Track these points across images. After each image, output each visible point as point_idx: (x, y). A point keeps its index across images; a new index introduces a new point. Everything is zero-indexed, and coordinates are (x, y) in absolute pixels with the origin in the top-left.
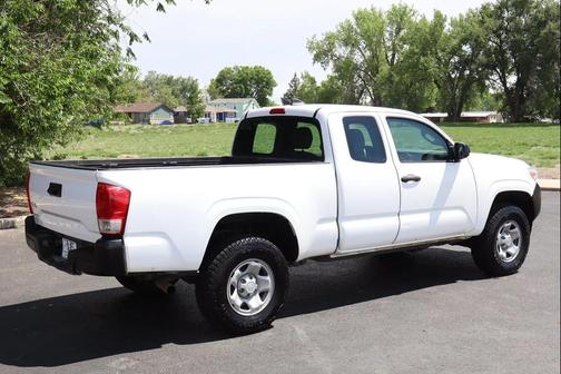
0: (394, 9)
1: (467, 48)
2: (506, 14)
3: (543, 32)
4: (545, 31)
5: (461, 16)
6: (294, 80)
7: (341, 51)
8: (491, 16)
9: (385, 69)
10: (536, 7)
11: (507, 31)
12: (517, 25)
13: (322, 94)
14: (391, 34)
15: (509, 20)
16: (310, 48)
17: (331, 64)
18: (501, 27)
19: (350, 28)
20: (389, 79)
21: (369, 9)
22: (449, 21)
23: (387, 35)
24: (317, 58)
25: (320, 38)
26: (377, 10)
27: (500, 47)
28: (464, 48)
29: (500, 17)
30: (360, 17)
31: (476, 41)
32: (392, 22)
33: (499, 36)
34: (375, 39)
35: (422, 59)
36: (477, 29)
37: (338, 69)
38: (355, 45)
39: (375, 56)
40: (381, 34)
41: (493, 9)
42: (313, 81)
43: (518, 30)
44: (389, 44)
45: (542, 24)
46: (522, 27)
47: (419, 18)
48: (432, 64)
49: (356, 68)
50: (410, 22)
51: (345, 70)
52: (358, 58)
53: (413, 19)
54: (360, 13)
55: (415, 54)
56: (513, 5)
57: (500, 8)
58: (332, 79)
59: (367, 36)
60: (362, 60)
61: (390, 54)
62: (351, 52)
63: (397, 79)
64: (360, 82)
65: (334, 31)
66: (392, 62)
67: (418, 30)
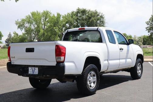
0: (44, 12)
1: (68, 25)
2: (79, 15)
3: (90, 20)
4: (91, 20)
5: (65, 15)
6: (10, 35)
7: (27, 25)
8: (74, 15)
9: (42, 31)
10: (88, 13)
11: (80, 20)
12: (83, 18)
13: (21, 39)
14: (43, 20)
15: (80, 17)
16: (16, 24)
17: (24, 29)
18: (78, 19)
19: (30, 17)
20: (44, 34)
21: (36, 11)
22: (62, 16)
23: (42, 20)
24: (19, 27)
25: (20, 20)
26: (39, 12)
27: (78, 24)
28: (67, 25)
29: (77, 16)
30: (33, 14)
31: (71, 22)
32: (43, 16)
33: (77, 21)
34: (38, 21)
35: (54, 28)
36: (71, 19)
37: (26, 31)
38: (31, 23)
39: (38, 27)
40: (40, 20)
41: (75, 13)
42: (17, 35)
43: (83, 20)
44: (43, 23)
45: (90, 18)
46: (84, 19)
47: (52, 15)
48: (57, 30)
49: (32, 30)
50: (50, 16)
51: (28, 31)
52: (33, 27)
53: (51, 15)
54: (33, 13)
55: (52, 26)
56: (81, 12)
57: (77, 13)
58: (24, 34)
59: (36, 20)
60: (34, 28)
61: (43, 26)
62: (30, 25)
63: (46, 34)
64: (33, 35)
65: (25, 18)
66: (44, 29)
67: (52, 19)
